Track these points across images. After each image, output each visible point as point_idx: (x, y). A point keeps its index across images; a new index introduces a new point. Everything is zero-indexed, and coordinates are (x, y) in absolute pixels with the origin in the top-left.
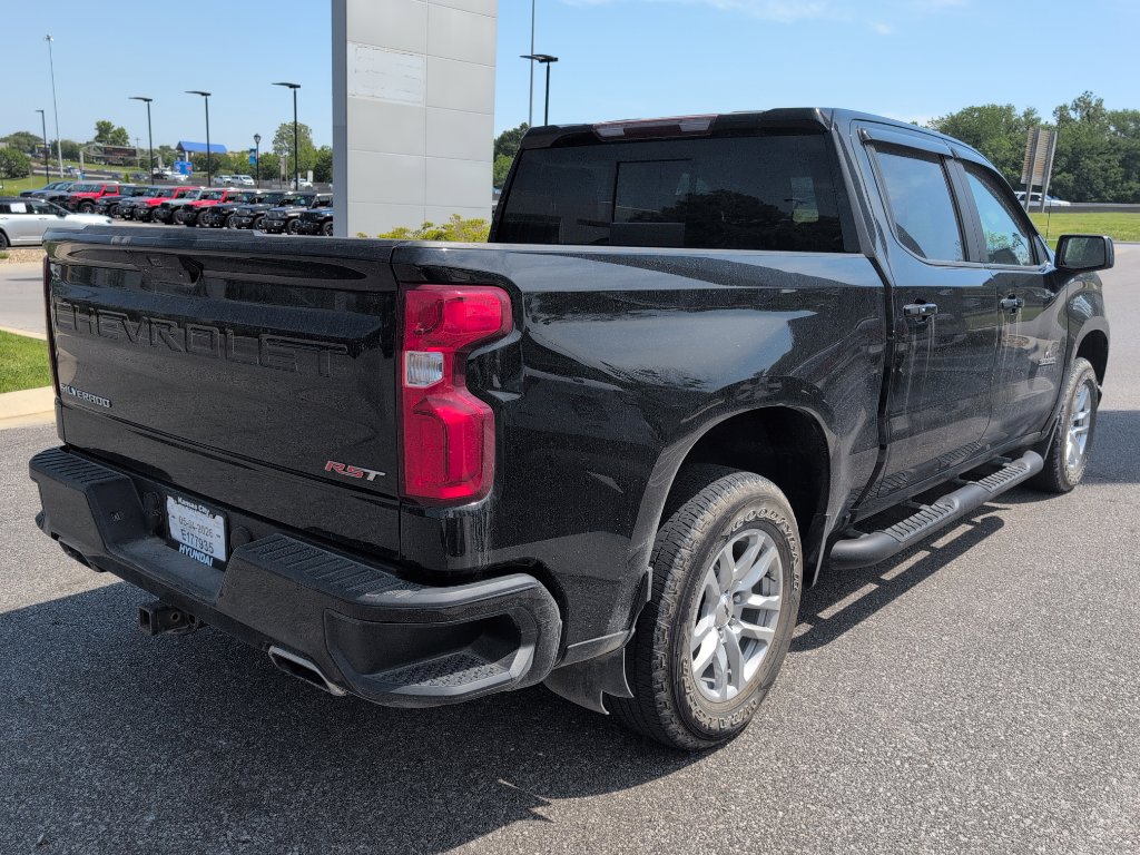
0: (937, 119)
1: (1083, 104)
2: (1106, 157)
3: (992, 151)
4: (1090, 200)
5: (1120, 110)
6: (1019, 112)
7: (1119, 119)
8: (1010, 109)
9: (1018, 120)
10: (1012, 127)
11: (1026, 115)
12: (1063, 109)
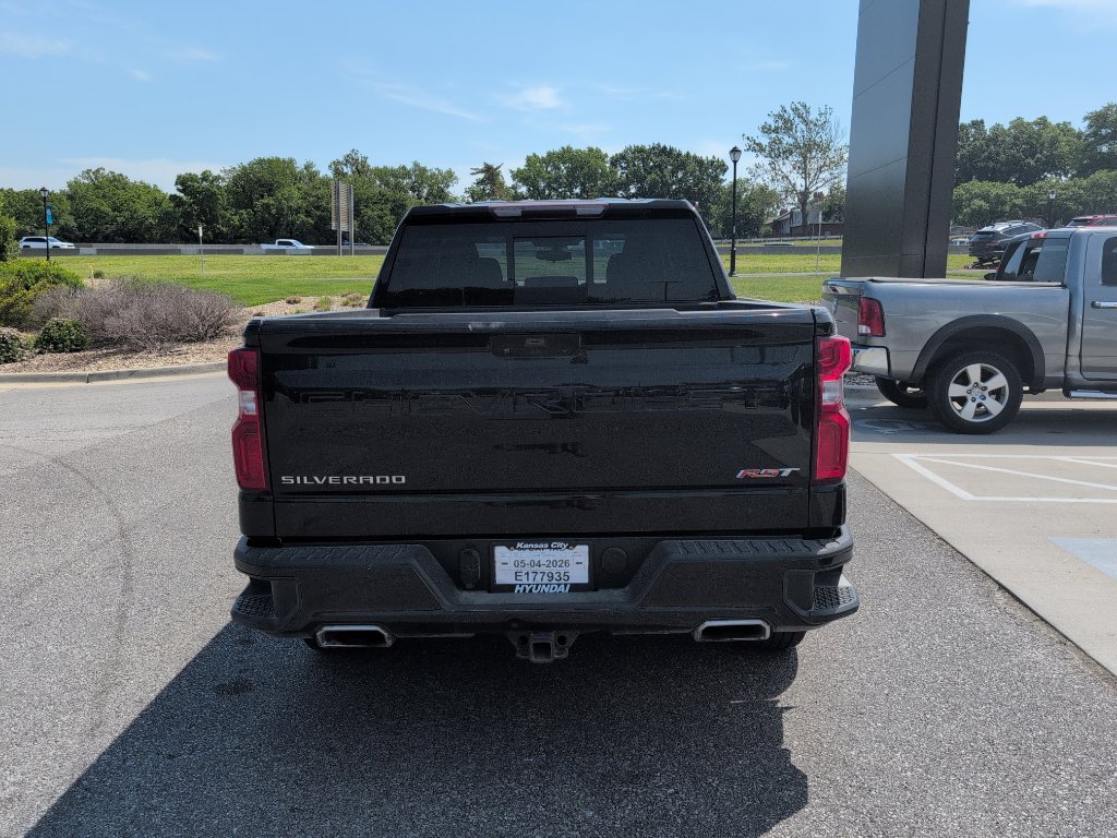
0: (228, 168)
1: (350, 160)
2: (379, 206)
3: (285, 199)
4: (373, 244)
5: (381, 167)
6: (300, 165)
7: (383, 174)
8: (291, 161)
9: (301, 172)
10: (297, 178)
11: (307, 167)
12: (336, 163)
